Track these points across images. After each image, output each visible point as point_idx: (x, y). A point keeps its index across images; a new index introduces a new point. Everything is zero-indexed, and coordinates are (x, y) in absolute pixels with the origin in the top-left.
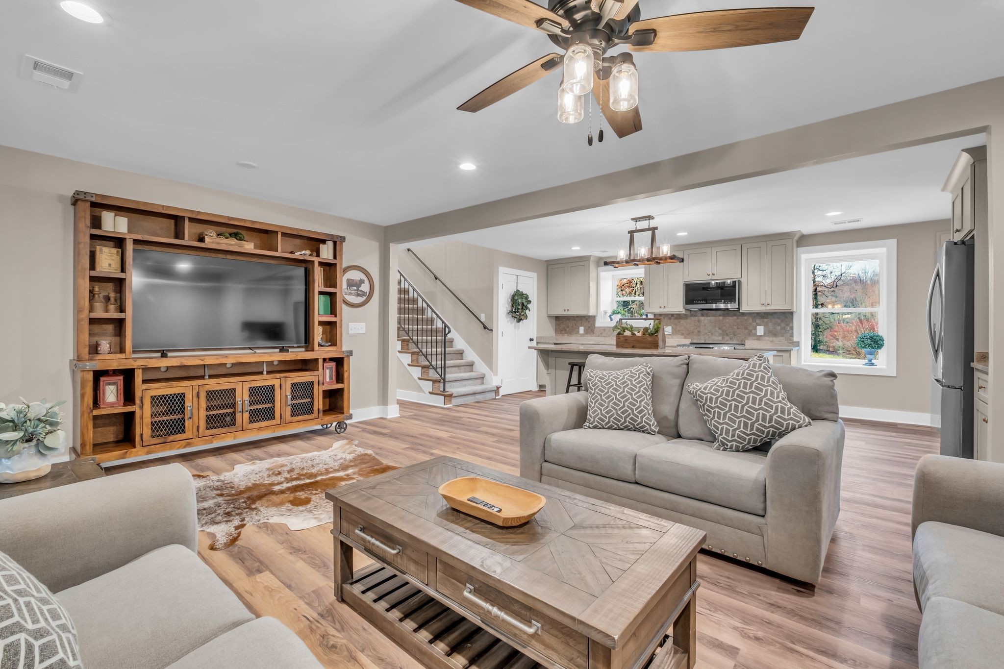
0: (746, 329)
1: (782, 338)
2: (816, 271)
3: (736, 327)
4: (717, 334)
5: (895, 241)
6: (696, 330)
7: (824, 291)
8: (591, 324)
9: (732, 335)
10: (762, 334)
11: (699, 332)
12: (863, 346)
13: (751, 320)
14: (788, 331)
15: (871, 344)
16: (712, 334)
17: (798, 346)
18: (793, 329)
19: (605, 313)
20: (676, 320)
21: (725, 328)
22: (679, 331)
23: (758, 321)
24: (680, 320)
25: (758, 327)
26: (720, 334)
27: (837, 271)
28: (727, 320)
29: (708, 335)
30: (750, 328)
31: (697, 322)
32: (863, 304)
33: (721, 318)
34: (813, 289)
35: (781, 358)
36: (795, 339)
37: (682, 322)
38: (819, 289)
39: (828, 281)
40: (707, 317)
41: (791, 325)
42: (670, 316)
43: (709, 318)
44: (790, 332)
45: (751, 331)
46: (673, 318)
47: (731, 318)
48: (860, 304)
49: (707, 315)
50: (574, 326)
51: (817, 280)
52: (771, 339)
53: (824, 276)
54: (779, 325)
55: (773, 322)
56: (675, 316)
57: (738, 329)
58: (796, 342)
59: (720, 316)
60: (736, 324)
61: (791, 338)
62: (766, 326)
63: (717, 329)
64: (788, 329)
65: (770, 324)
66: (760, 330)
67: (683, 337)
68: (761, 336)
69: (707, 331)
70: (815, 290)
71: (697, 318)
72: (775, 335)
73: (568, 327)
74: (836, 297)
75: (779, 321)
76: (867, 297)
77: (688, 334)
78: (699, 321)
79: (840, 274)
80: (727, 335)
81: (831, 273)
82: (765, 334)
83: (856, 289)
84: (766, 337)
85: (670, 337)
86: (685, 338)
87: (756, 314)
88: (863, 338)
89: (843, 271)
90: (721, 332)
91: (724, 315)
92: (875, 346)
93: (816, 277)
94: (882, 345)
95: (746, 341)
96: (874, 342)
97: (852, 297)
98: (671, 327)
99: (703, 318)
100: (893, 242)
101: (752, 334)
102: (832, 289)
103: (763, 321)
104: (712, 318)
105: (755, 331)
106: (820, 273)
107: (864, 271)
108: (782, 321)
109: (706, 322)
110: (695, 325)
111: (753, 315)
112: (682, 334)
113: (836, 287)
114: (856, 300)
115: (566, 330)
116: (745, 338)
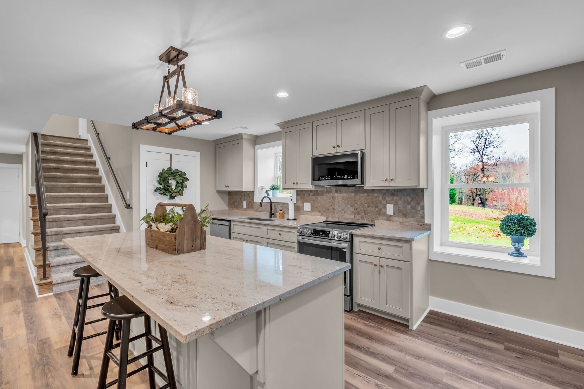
0: (376, 207)
1: (412, 219)
2: (483, 155)
3: (366, 205)
4: (349, 212)
5: (552, 90)
6: (331, 207)
7: (489, 168)
8: (251, 200)
9: (363, 214)
10: (392, 213)
11: (333, 209)
12: (509, 231)
13: (380, 198)
14: (419, 210)
15: (519, 230)
16: (345, 212)
17: (429, 229)
18: (424, 209)
19: (262, 189)
20: (314, 196)
21: (356, 205)
22: (316, 207)
23: (388, 198)
24: (317, 196)
25: (388, 206)
26: (352, 212)
27: (497, 155)
28: (358, 197)
29: (342, 213)
30: (381, 207)
31: (331, 199)
32: (514, 176)
33: (353, 194)
34: (482, 167)
35: (401, 249)
36: (427, 221)
37: (319, 198)
38: (485, 167)
39: (491, 162)
40: (340, 193)
41: (421, 204)
42: (309, 192)
43: (342, 195)
44: (421, 212)
45: (381, 210)
46: (312, 194)
47: (361, 195)
48: (512, 176)
49: (341, 192)
50: (240, 201)
51: (484, 161)
52: (401, 220)
53: (488, 159)
54: (409, 203)
55: (403, 200)
56: (313, 192)
57: (368, 207)
58: (427, 225)
59: (352, 192)
60: (366, 202)
61: (422, 219)
62: (396, 204)
63: (349, 206)
64: (419, 208)
65: (400, 203)
66: (390, 209)
67: (320, 214)
68: (391, 216)
69: (340, 209)
70: (483, 168)
71: (331, 194)
72: (405, 215)
73: (236, 202)
74: (497, 172)
75: (409, 199)
76: (516, 172)
77: (324, 212)
78: (333, 198)
79: (499, 157)
80: (359, 213)
81: (493, 157)
82: (394, 213)
83: (509, 166)
84: (395, 217)
85: (309, 213)
86: (322, 215)
87: (385, 191)
88: (508, 222)
89: (501, 156)
90: (353, 210)
91: (355, 192)
92: (525, 233)
93: (483, 159)
94: (534, 232)
95: (376, 221)
96: (523, 228)
97: (507, 172)
98: (309, 204)
99: (336, 195)
100: (551, 92)
101: (381, 213)
102: (494, 167)
103: (393, 199)
104: (345, 195)
105: (385, 210)
106: (486, 157)
107: (514, 156)
108: (412, 199)
109: (340, 199)
110: (330, 202)
111: (383, 192)
112: (319, 211)
113: (496, 165)
114: (509, 174)
115: (235, 204)
116: (375, 217)
